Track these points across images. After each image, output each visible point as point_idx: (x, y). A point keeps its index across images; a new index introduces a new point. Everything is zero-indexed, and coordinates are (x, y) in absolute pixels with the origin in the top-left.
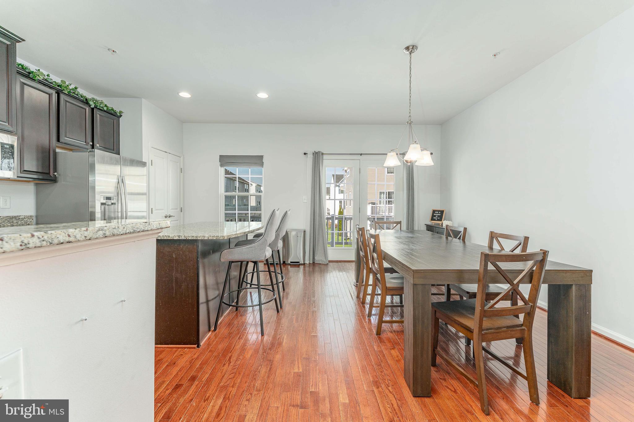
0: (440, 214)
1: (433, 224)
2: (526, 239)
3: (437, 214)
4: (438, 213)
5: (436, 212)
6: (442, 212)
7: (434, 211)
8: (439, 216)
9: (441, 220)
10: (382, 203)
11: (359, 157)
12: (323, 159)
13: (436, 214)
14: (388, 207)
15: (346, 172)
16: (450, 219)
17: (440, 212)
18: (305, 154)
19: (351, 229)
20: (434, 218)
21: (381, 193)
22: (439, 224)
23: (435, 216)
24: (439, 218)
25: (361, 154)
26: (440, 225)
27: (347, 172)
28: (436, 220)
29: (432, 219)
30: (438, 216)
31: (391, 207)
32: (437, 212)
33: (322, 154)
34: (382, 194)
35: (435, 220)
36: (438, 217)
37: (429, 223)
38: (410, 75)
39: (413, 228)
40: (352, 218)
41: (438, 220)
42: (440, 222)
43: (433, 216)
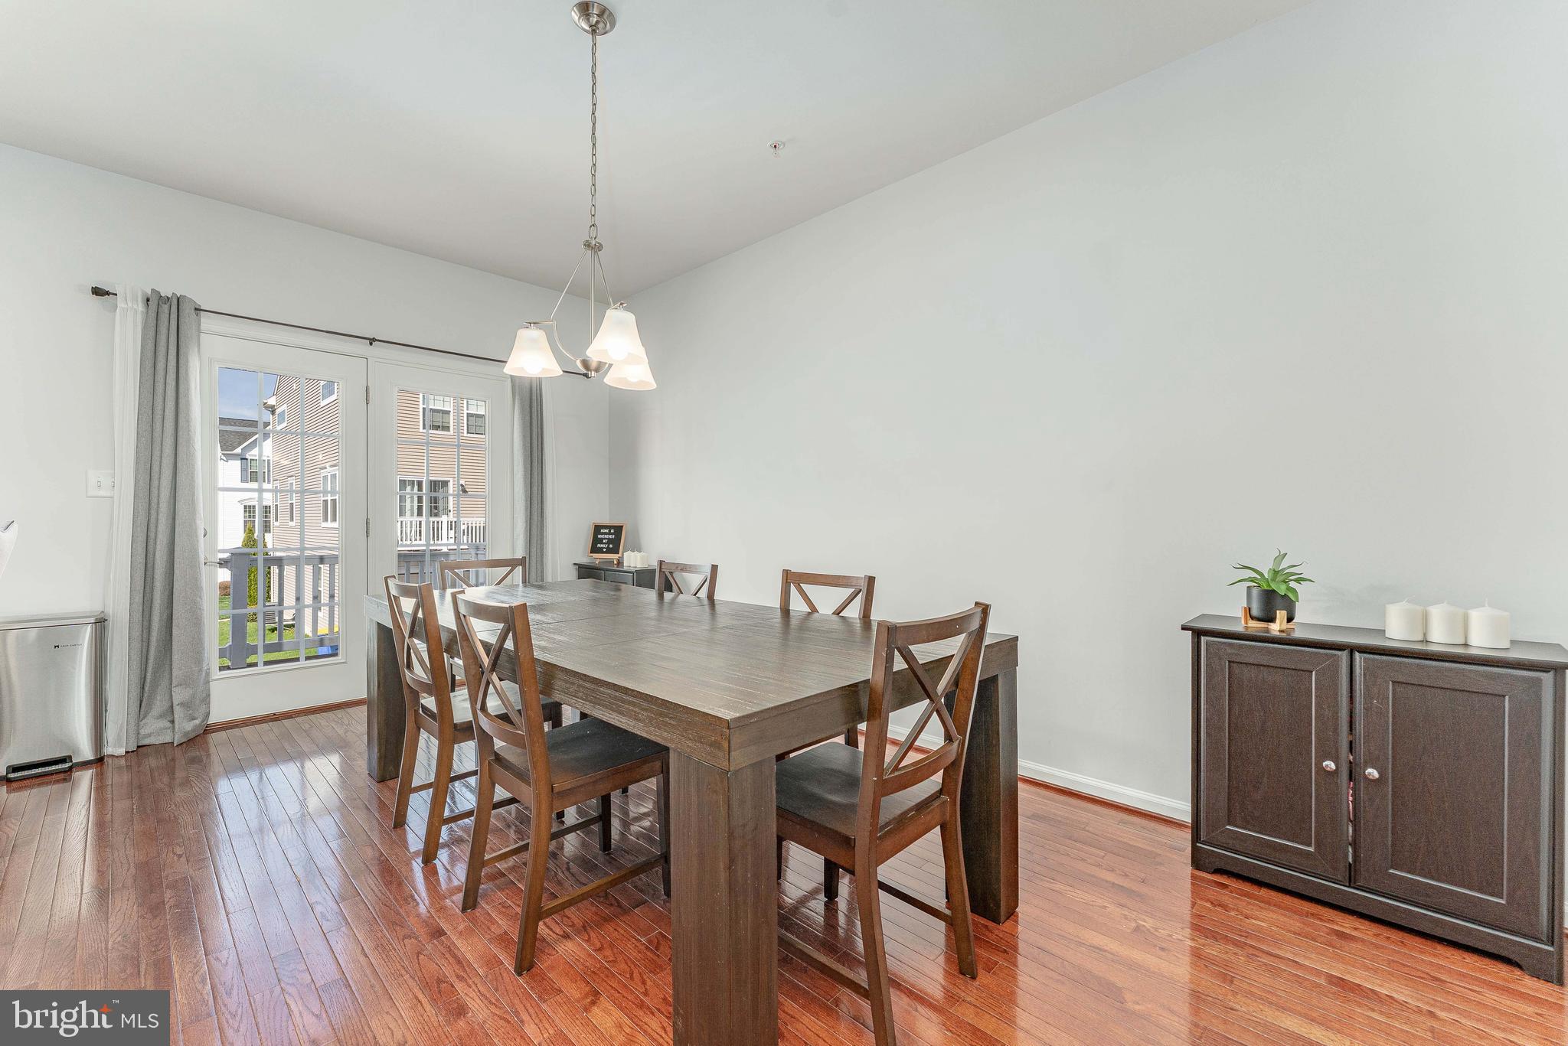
0: (612, 534)
1: (597, 562)
2: (871, 581)
3: (605, 536)
4: (610, 533)
5: (602, 531)
6: (618, 529)
7: (598, 529)
8: (610, 541)
9: (616, 550)
10: (408, 513)
11: (362, 348)
12: (199, 331)
13: (602, 536)
14: (433, 522)
15: (273, 412)
16: (636, 548)
17: (612, 531)
18: (97, 292)
19: (332, 596)
20: (599, 545)
21: (403, 483)
22: (611, 562)
23: (601, 541)
24: (611, 546)
25: (372, 341)
26: (615, 562)
27: (278, 411)
28: (605, 550)
29: (595, 549)
30: (609, 539)
31: (438, 522)
32: (607, 531)
33: (196, 309)
34: (409, 488)
35: (600, 551)
36: (608, 543)
37: (585, 559)
38: (593, 97)
39: (542, 576)
40: (336, 557)
41: (609, 551)
42: (614, 556)
43: (596, 541)
